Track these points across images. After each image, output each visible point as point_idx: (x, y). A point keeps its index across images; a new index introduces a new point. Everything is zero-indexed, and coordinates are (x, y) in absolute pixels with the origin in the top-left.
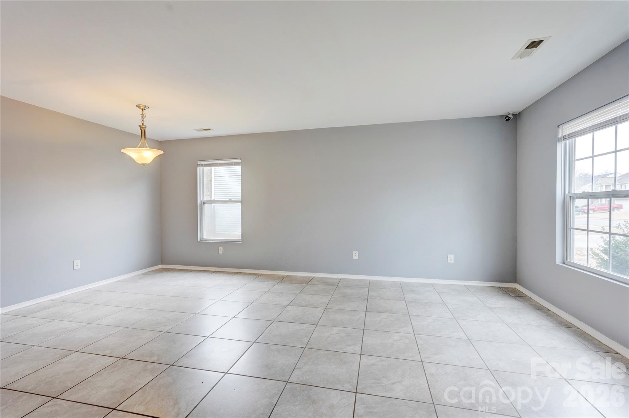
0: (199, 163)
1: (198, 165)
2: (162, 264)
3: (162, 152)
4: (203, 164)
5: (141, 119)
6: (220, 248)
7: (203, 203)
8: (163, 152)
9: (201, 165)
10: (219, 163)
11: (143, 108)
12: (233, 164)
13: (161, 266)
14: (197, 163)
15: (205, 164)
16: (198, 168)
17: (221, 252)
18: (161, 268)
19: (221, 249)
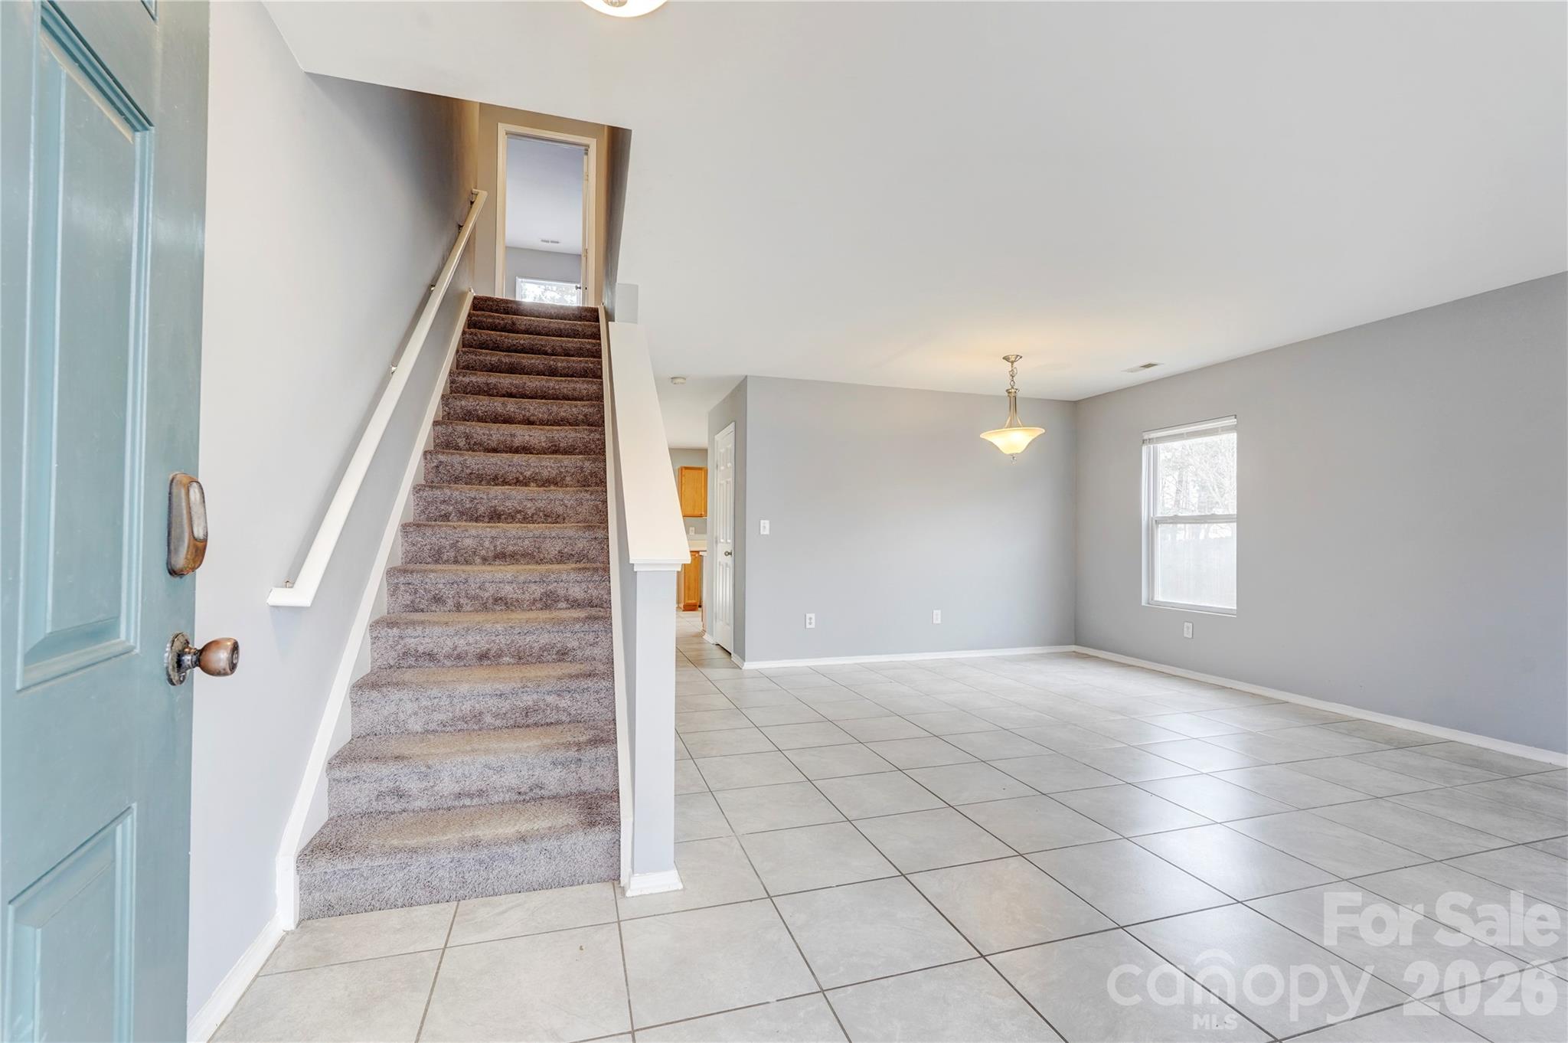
0: (1146, 436)
1: (1144, 441)
2: (1075, 644)
3: (1040, 431)
4: (1153, 439)
5: (1009, 378)
6: (1186, 623)
7: (1154, 522)
8: (1044, 431)
9: (1149, 439)
10: (1187, 433)
11: (1013, 359)
12: (1217, 432)
13: (1074, 648)
14: (1143, 437)
15: (1157, 438)
16: (1144, 449)
17: (1188, 634)
18: (1074, 652)
19: (1188, 628)
